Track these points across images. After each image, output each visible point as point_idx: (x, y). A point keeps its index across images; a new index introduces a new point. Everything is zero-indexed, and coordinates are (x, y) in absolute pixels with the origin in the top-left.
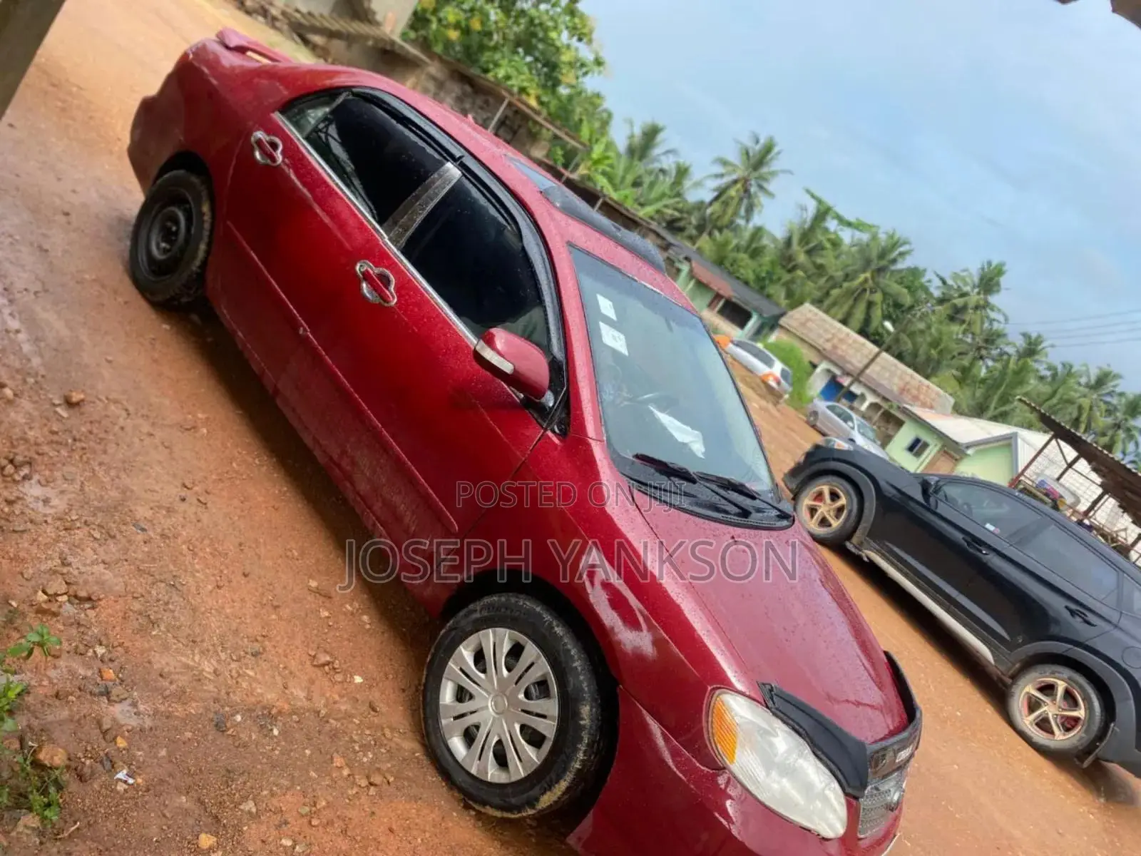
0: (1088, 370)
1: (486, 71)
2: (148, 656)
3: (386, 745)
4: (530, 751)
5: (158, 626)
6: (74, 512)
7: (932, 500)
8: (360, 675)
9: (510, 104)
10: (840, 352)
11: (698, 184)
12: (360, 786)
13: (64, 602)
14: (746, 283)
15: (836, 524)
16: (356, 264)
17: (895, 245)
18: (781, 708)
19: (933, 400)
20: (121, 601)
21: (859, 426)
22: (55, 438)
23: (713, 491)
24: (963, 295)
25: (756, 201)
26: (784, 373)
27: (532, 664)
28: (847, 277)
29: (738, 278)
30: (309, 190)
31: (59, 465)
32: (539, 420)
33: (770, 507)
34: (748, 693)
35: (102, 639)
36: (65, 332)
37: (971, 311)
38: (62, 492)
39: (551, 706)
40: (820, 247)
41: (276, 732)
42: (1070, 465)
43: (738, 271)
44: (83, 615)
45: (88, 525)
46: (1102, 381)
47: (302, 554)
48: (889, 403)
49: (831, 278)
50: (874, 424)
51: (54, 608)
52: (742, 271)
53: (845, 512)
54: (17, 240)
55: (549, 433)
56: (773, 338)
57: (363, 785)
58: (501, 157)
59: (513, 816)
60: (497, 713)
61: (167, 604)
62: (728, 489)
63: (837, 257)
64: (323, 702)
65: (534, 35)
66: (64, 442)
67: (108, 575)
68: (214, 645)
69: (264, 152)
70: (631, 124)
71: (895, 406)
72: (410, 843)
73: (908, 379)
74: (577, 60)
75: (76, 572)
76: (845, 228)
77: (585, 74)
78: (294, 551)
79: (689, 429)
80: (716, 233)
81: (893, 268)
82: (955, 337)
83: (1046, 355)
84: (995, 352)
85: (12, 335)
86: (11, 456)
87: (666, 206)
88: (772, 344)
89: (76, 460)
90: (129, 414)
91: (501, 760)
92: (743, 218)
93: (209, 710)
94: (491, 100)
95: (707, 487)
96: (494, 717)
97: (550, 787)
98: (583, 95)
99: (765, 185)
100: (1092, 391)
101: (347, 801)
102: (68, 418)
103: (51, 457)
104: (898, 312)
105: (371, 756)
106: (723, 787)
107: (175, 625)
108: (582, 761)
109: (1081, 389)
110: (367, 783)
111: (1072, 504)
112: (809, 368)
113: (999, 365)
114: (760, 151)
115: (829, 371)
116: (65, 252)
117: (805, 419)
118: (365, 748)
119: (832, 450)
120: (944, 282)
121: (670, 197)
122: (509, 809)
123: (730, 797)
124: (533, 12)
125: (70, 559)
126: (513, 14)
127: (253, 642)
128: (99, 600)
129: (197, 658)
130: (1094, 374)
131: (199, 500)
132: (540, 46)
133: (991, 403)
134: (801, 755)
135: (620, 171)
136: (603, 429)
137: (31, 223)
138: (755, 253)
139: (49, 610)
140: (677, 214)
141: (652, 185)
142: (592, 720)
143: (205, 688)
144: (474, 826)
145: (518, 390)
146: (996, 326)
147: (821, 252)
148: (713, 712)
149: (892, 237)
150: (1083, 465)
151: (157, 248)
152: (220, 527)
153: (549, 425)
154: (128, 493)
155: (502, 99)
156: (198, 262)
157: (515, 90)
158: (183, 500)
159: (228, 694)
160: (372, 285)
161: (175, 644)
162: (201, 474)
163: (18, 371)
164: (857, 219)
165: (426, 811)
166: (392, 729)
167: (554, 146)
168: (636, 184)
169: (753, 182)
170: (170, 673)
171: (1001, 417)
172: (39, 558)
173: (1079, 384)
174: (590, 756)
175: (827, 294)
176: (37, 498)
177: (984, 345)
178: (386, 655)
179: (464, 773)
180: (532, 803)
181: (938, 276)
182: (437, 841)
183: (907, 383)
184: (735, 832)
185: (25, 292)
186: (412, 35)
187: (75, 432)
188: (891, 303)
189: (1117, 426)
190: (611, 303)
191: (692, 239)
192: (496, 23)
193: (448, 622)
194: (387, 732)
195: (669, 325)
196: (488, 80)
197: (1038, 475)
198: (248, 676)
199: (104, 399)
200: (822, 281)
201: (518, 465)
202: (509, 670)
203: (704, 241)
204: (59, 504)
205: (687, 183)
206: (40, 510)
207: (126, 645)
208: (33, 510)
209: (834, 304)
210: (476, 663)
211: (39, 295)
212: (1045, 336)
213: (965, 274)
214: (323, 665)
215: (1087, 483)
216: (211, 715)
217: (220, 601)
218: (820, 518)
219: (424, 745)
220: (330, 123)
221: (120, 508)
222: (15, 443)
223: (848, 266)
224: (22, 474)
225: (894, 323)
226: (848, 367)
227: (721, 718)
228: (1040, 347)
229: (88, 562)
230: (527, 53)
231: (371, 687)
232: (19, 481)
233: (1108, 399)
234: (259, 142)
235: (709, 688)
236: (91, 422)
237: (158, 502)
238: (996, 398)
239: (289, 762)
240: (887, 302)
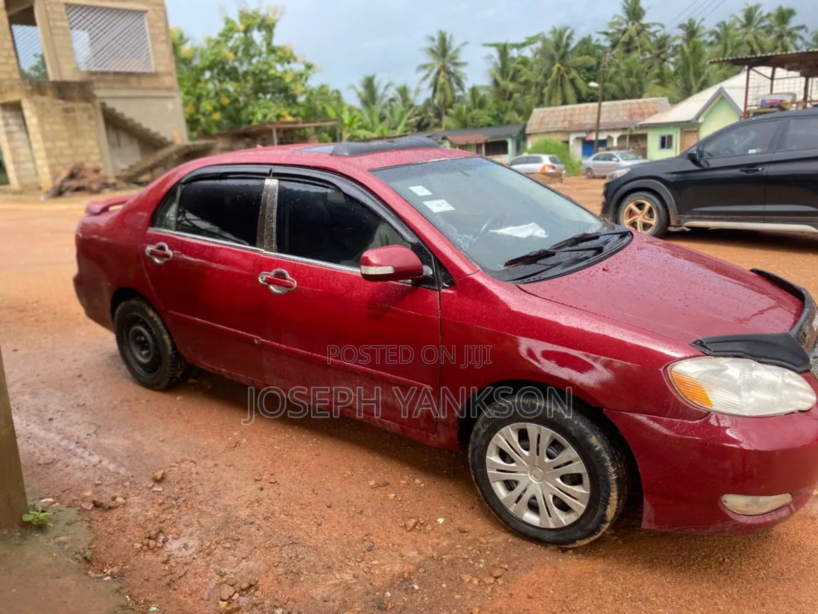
0: (736, 18)
1: (250, 122)
2: (309, 595)
3: (487, 548)
4: (577, 489)
5: (302, 573)
6: (205, 541)
7: (702, 163)
8: (441, 517)
9: (278, 130)
10: (576, 123)
11: (418, 91)
12: (490, 584)
13: (238, 598)
14: (489, 125)
15: (653, 222)
16: (258, 280)
17: (561, 35)
18: (717, 350)
19: (654, 107)
20: (270, 574)
21: (620, 156)
22: (164, 506)
23: (569, 251)
24: (625, 32)
25: (459, 75)
26: (553, 160)
27: (539, 436)
28: (546, 76)
29: (482, 126)
30: (200, 258)
31: (178, 520)
32: (432, 287)
33: (610, 236)
34: (688, 356)
35: (275, 604)
36: (127, 442)
37: (636, 38)
38: (191, 535)
39: (570, 453)
40: (517, 72)
41: (416, 587)
42: (772, 78)
43: (479, 122)
44: (254, 598)
45: (219, 543)
46: (750, 16)
47: (352, 470)
48: (629, 130)
49: (537, 84)
50: (629, 148)
51: (235, 606)
52: (481, 120)
53: (654, 210)
54: (64, 411)
55: (443, 290)
56: (530, 144)
57: (492, 582)
58: (293, 153)
59: (597, 537)
60: (540, 481)
61: (297, 556)
62: (577, 243)
63: (531, 70)
64: (430, 549)
65: (261, 81)
66: (171, 505)
67: (251, 564)
68: (342, 561)
69: (159, 256)
70: (353, 87)
71: (633, 129)
72: (547, 597)
73: (628, 107)
74: (296, 75)
75: (232, 576)
76: (523, 49)
77: (306, 79)
78: (347, 472)
79: (524, 226)
80: (450, 111)
81: (570, 49)
82: (638, 61)
83: (703, 28)
84: (670, 51)
85: (99, 466)
86: (148, 535)
87: (409, 118)
88: (532, 148)
89: (185, 510)
90: (195, 463)
91: (564, 507)
92: (458, 90)
93: (368, 602)
94: (265, 136)
95: (565, 251)
96: (540, 485)
97: (607, 502)
98: (314, 92)
99: (457, 61)
100: (748, 28)
101: (490, 598)
102: (163, 490)
103: (170, 519)
104: (593, 73)
105: (483, 561)
106: (716, 424)
107: (311, 566)
108: (615, 472)
109: (741, 31)
110: (494, 579)
111: (792, 100)
112: (565, 146)
113: (678, 57)
114: (440, 45)
115: (577, 138)
116: (94, 398)
117: (585, 177)
118: (476, 559)
119: (618, 180)
120: (606, 34)
121: (407, 111)
122: (592, 533)
123: (726, 428)
124: (251, 68)
125: (223, 570)
126: (241, 78)
127: (362, 543)
128: (257, 582)
129: (338, 576)
130: (741, 16)
131: (271, 483)
132: (270, 84)
133: (691, 82)
134: (752, 369)
135: (367, 119)
136: (473, 263)
137: (64, 396)
138: (481, 104)
139: (233, 608)
140: (418, 118)
141: (392, 112)
142: (603, 444)
143: (356, 590)
144: (577, 559)
145: (405, 279)
146: (658, 34)
147: (520, 73)
148: (675, 383)
149: (554, 31)
150: (780, 72)
151: (142, 357)
152: (294, 490)
153: (439, 286)
154: (228, 508)
155: (270, 131)
156: (170, 348)
157: (274, 119)
158: (262, 489)
159: (371, 584)
160: (276, 284)
161: (318, 577)
162: (261, 466)
163: (117, 484)
164: (527, 38)
165: (541, 571)
166: (483, 536)
167: (320, 134)
168: (382, 119)
169: (449, 65)
170: (329, 597)
171: (704, 85)
172: (205, 583)
173: (737, 29)
174: (618, 466)
175: (542, 95)
176: (179, 549)
177: (660, 51)
178: (447, 494)
179: (546, 531)
180: (603, 520)
181: (600, 33)
182: (563, 584)
183: (630, 110)
184: (745, 446)
185: (89, 437)
186: (195, 134)
187: (173, 495)
188: (584, 71)
189: (781, 36)
190: (421, 187)
191: (438, 125)
192: (235, 90)
193: (468, 448)
194: (482, 539)
195: (465, 174)
196: (255, 126)
197: (756, 99)
198: (375, 565)
199: (175, 464)
200: (533, 90)
201: (439, 324)
202: (527, 449)
203: (446, 121)
204: (194, 543)
205: (411, 96)
206: (186, 554)
207: (291, 598)
208: (182, 557)
209: (550, 98)
210: (504, 460)
211: (97, 432)
212: (693, 17)
213: (616, 19)
214: (414, 526)
215: (792, 81)
216: (371, 604)
217: (326, 533)
218: (642, 226)
219: (509, 532)
220: (184, 213)
221: (229, 521)
222: (144, 526)
223: (541, 70)
224: (161, 541)
225: (595, 81)
226: (588, 127)
227: (683, 383)
228: (696, 26)
229: (235, 565)
230: (265, 93)
231: (452, 520)
232: (162, 546)
233: (762, 24)
234: (152, 253)
235: (661, 370)
236: (178, 483)
237: (248, 501)
238: (692, 77)
239: (438, 599)
240: (581, 72)
